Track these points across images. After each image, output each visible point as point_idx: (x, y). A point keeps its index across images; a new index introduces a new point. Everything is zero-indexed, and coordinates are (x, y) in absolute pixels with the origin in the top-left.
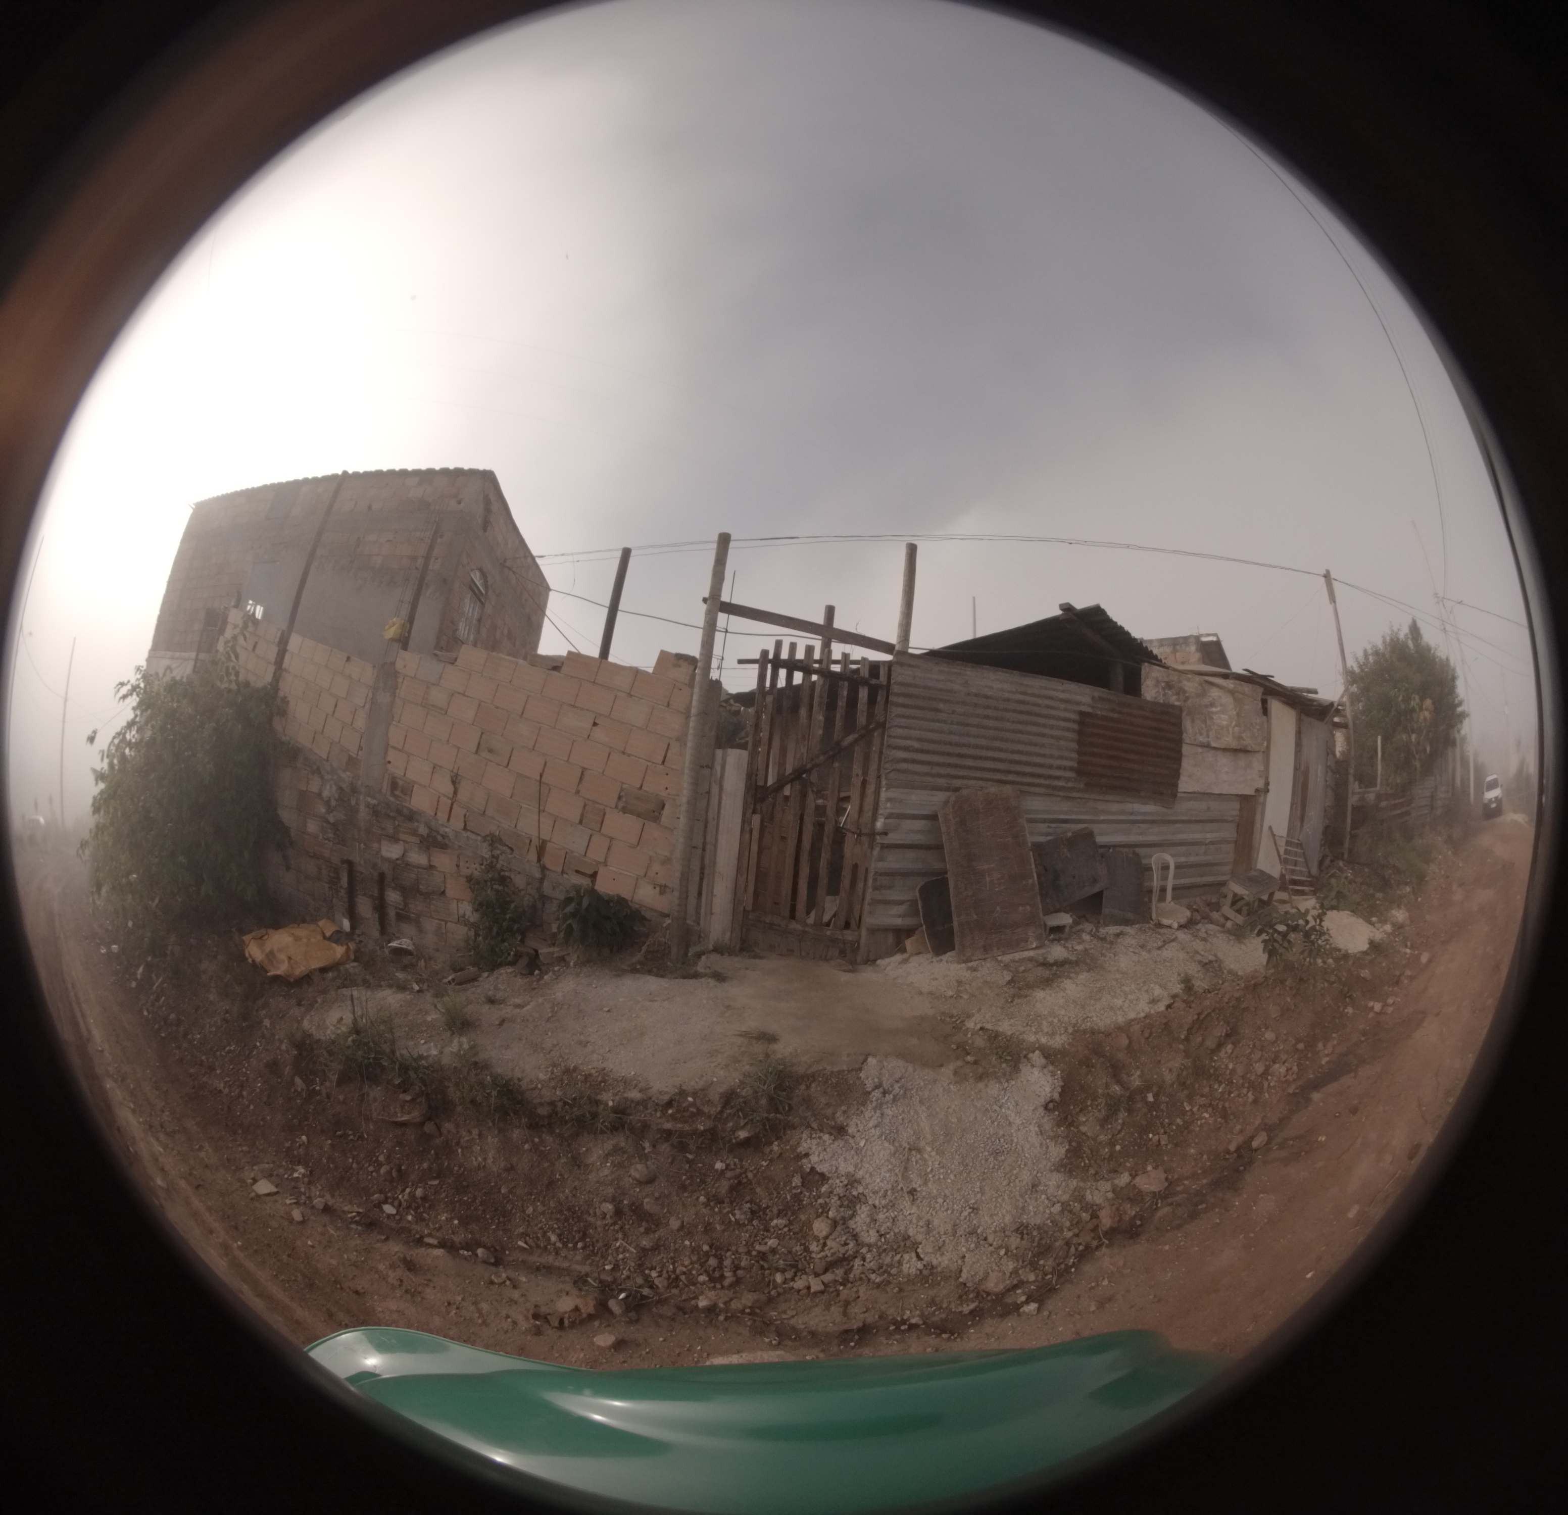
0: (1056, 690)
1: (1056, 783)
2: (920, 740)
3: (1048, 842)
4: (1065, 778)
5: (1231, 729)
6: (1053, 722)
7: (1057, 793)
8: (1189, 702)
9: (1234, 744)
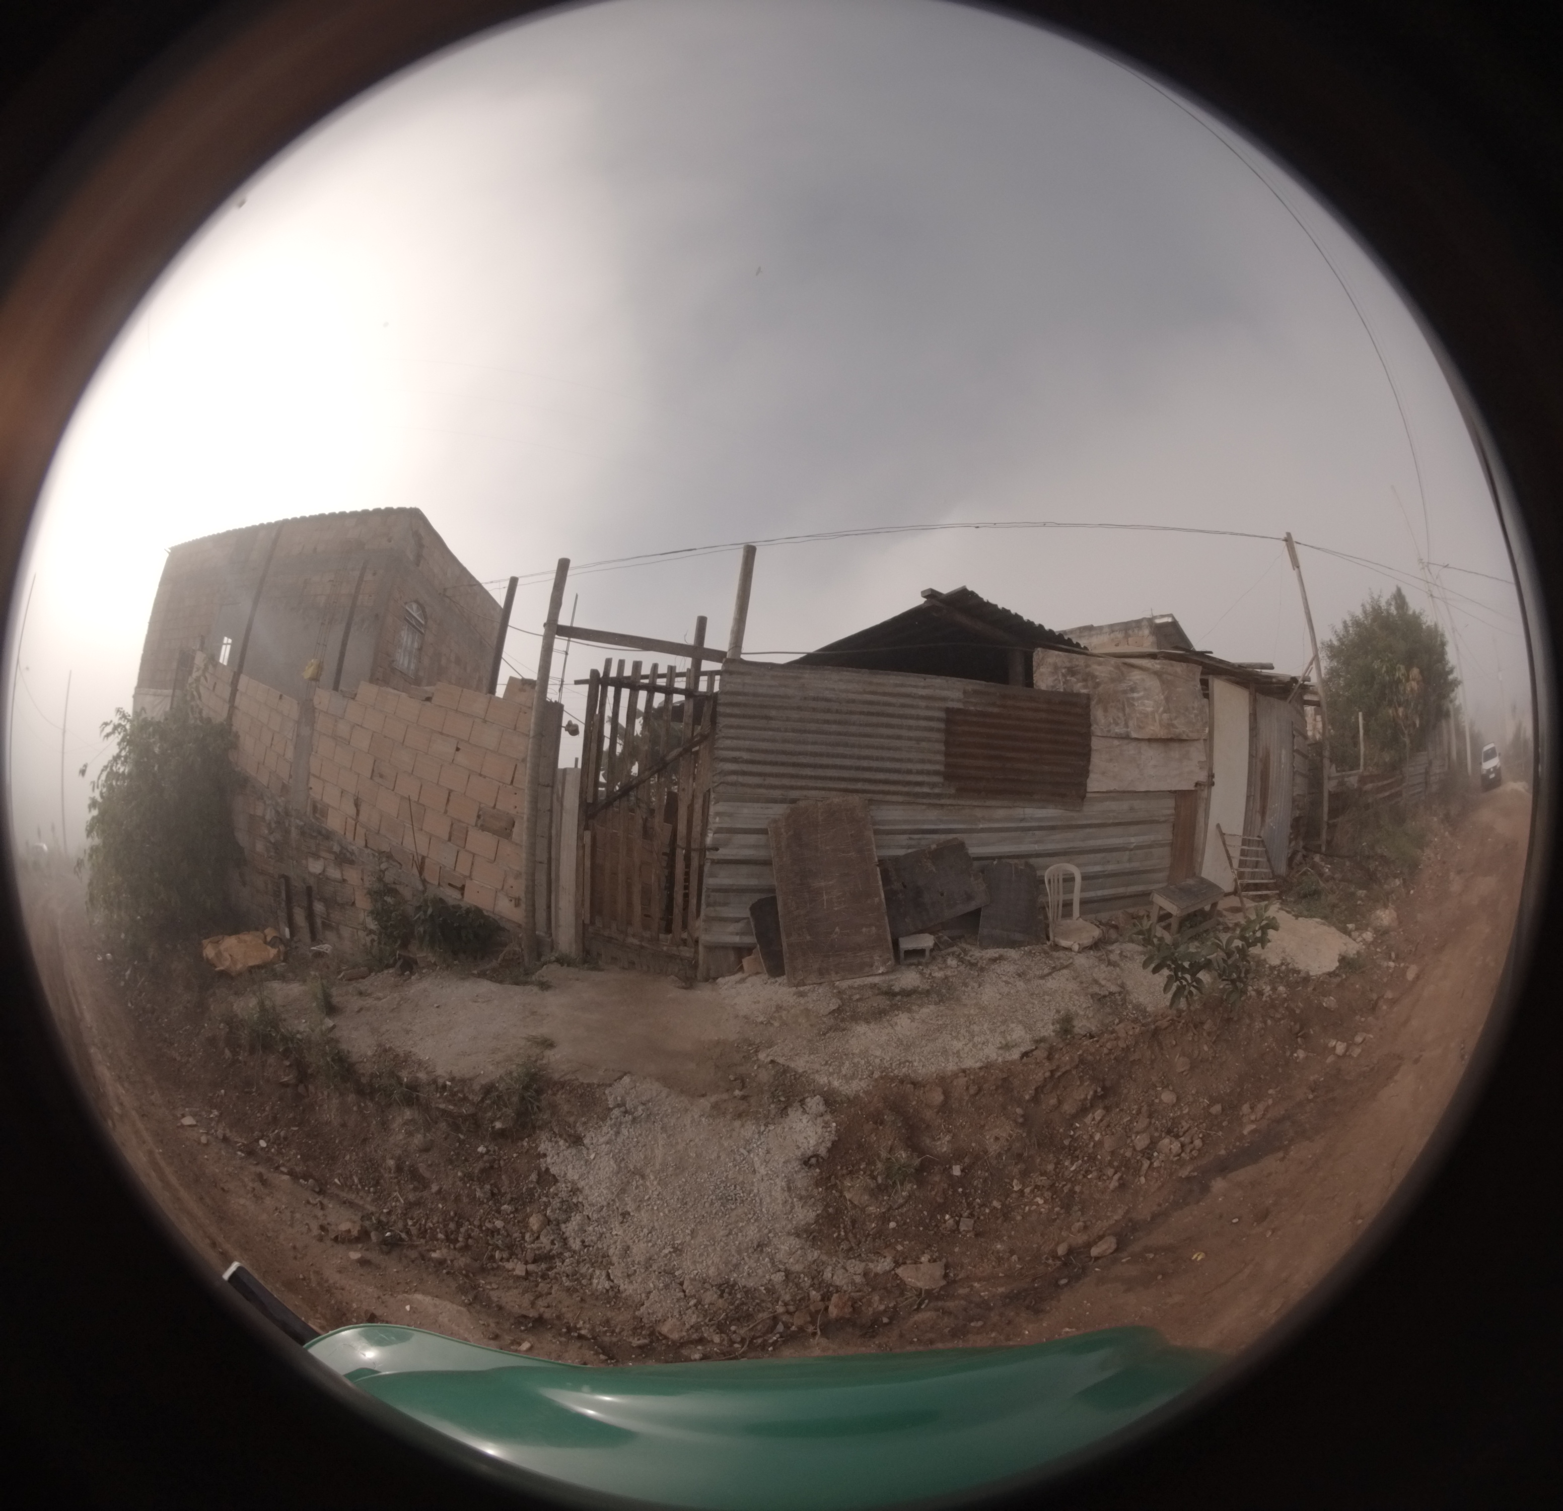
1: (918, 789)
2: (750, 750)
3: (906, 856)
4: (929, 784)
5: (1157, 717)
6: (912, 722)
7: (921, 801)
8: (1101, 689)
9: (1162, 733)
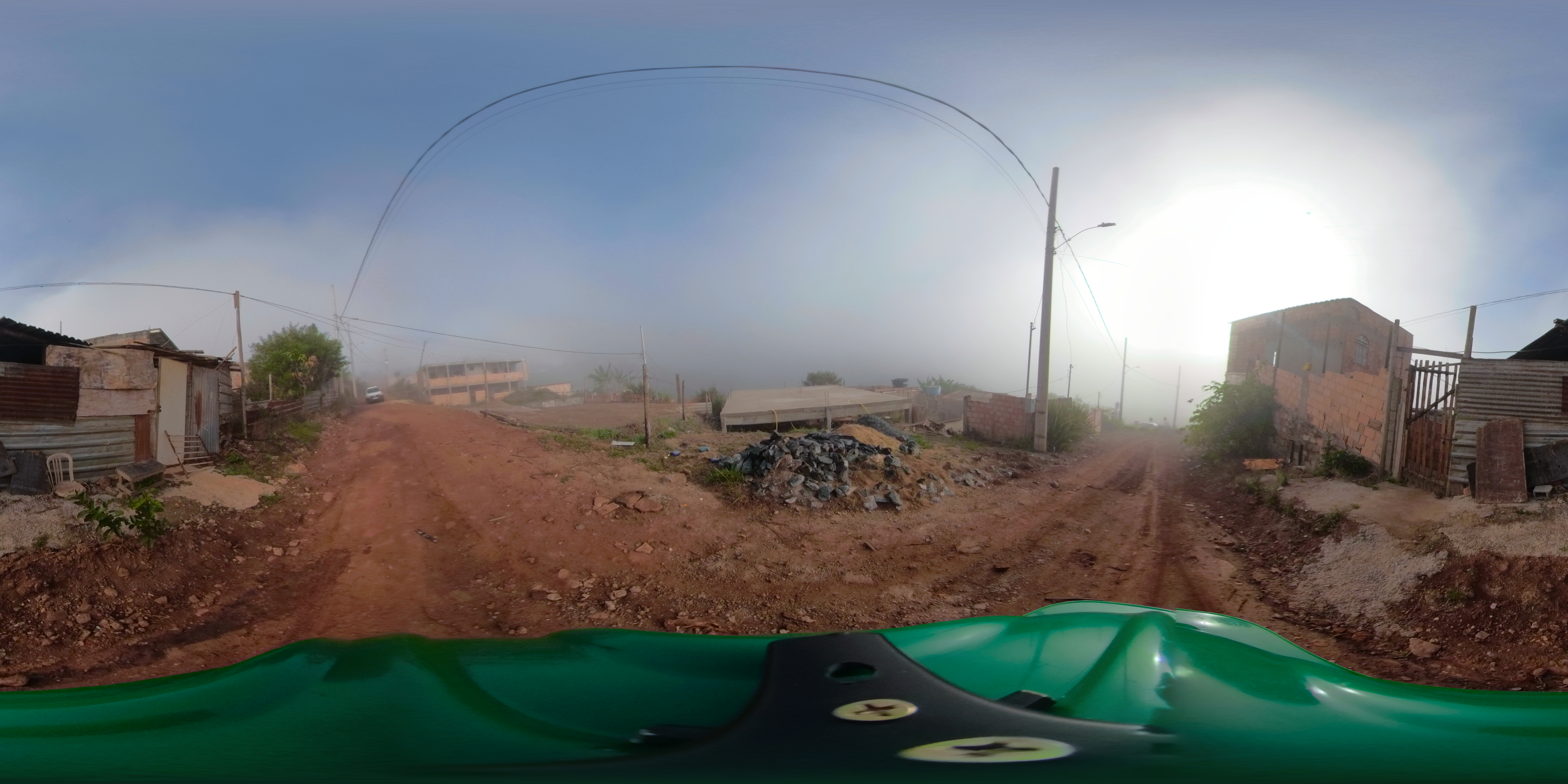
0: (1549, 367)
1: (1548, 416)
2: (1471, 397)
3: (1540, 447)
4: (1554, 413)
6: (1549, 384)
7: (1550, 421)
